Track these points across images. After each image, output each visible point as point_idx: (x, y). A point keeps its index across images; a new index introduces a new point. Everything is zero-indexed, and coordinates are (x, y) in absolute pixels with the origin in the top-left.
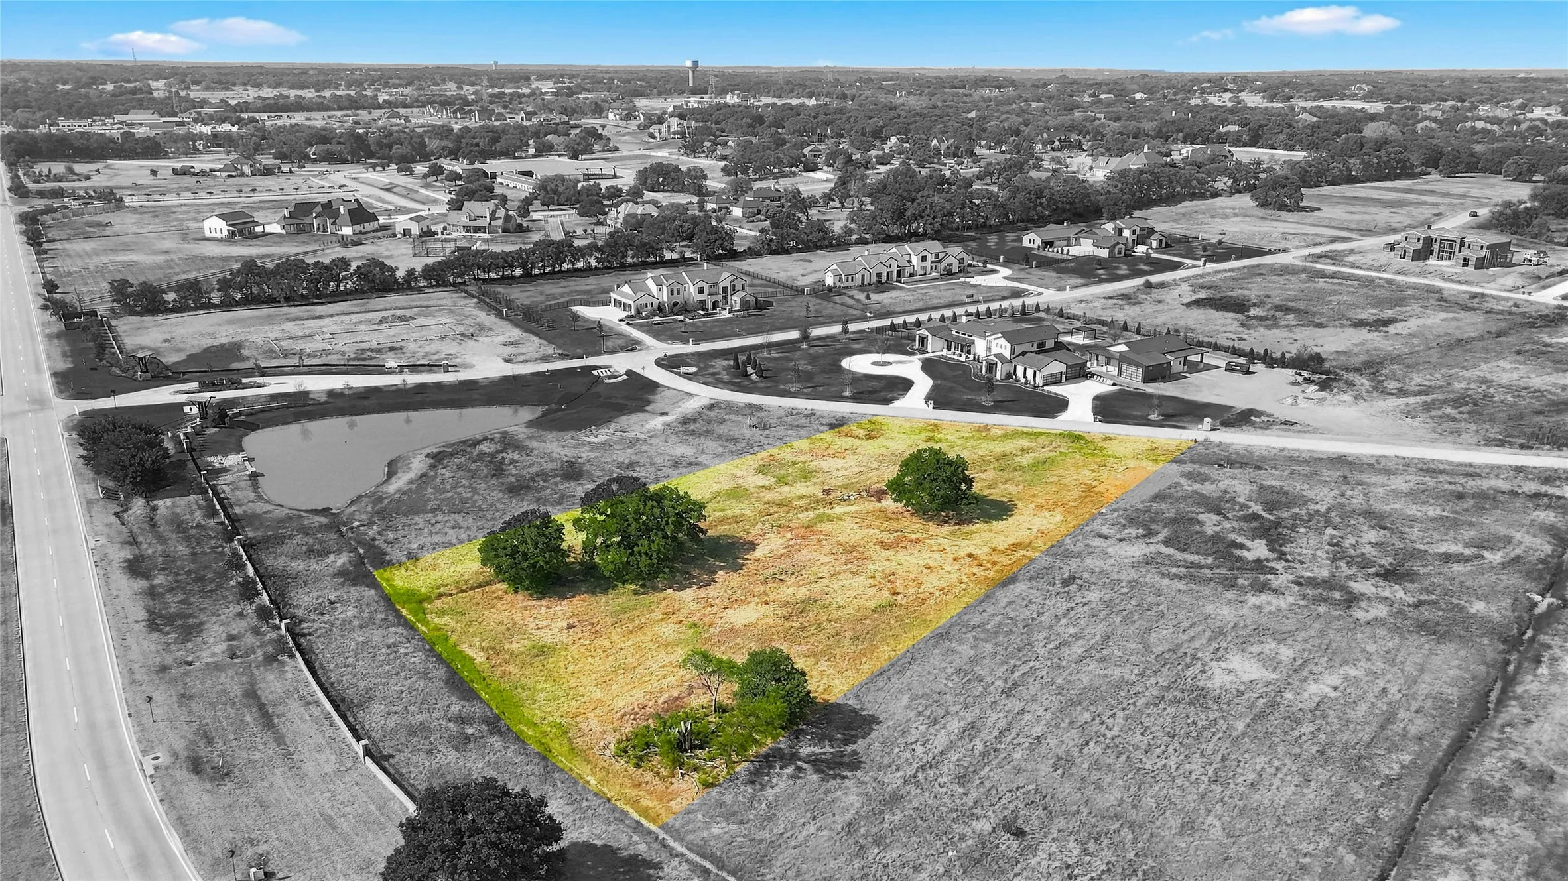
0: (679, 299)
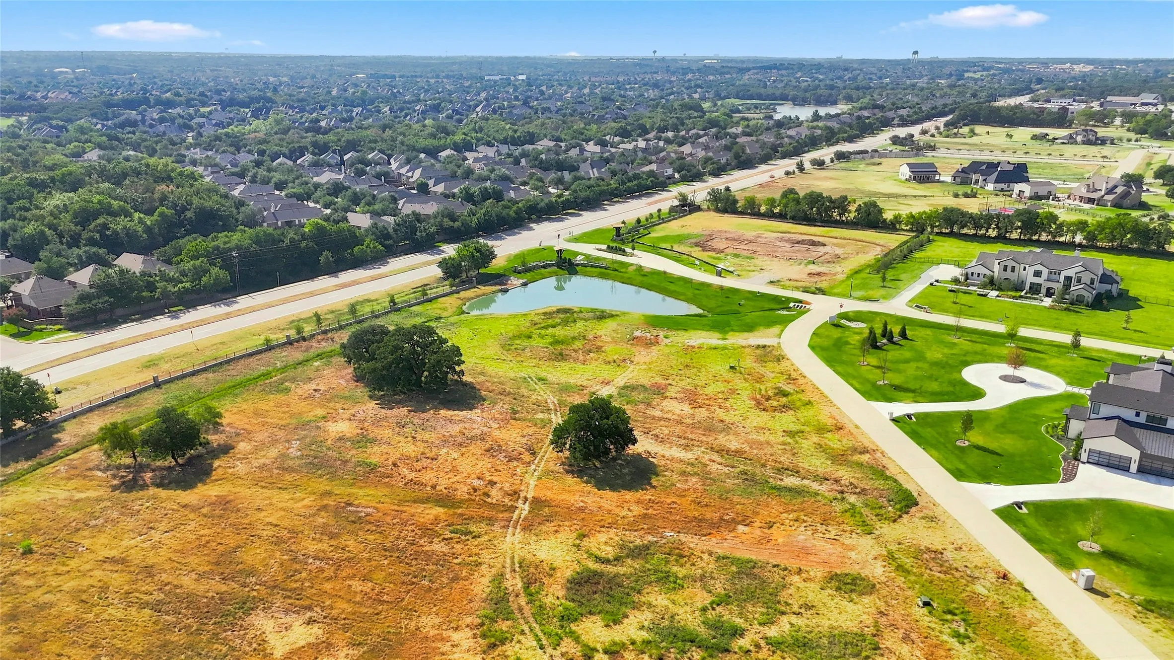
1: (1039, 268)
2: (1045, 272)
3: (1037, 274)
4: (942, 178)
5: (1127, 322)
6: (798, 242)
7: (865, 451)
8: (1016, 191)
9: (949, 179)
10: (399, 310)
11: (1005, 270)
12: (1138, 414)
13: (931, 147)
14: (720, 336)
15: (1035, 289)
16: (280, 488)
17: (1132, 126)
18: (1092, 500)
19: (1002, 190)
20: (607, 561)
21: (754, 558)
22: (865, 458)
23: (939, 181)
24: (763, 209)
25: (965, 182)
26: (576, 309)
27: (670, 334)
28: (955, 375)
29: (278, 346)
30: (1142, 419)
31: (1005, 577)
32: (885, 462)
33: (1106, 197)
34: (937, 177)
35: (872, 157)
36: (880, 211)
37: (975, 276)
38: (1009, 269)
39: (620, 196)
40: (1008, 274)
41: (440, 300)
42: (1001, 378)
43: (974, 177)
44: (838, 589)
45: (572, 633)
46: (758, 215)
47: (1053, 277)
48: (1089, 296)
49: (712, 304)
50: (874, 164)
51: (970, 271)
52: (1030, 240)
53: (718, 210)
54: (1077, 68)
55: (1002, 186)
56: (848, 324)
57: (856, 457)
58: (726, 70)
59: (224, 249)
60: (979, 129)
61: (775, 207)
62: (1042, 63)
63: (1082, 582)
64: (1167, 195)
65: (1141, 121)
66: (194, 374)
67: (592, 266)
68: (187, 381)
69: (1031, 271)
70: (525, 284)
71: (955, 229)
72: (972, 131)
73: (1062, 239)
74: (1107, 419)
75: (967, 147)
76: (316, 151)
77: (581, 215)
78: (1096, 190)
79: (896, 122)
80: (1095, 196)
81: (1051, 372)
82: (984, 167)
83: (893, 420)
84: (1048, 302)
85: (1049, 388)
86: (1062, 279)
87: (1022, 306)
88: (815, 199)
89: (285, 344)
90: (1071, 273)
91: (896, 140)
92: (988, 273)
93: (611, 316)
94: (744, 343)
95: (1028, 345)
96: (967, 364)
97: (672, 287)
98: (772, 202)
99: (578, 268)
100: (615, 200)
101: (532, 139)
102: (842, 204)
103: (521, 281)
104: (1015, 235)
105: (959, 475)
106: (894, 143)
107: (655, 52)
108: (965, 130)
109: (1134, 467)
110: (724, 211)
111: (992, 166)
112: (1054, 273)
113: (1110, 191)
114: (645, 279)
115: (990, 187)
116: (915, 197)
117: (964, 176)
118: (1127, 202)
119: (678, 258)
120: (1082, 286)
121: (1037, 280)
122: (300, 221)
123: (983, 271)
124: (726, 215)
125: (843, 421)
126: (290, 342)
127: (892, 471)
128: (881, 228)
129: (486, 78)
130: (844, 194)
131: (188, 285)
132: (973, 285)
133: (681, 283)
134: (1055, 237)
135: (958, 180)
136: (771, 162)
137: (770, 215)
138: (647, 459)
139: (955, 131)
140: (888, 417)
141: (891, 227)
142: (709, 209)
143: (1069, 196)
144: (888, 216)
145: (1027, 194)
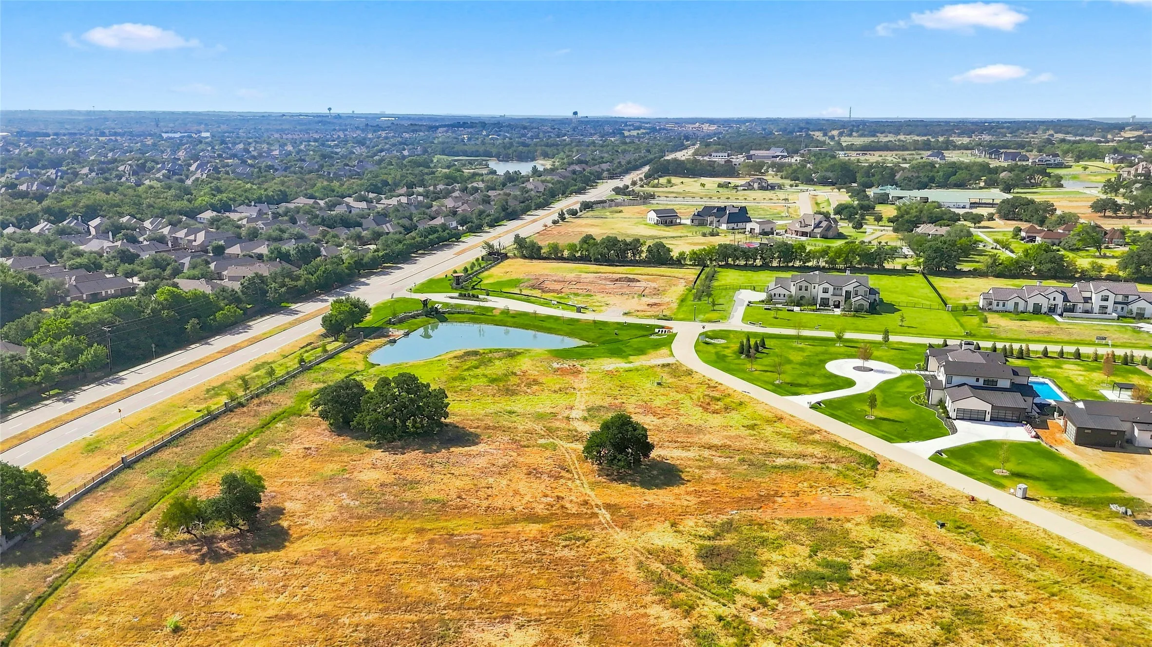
0: (807, 295)
1: (826, 285)
2: (831, 289)
3: (825, 291)
4: (683, 221)
5: (902, 321)
6: (617, 280)
7: (813, 432)
8: (748, 229)
9: (688, 222)
10: (310, 368)
11: (800, 289)
12: (977, 380)
13: (651, 195)
14: (625, 360)
15: (825, 303)
16: (371, 534)
17: (784, 173)
18: (980, 442)
19: (733, 229)
20: (709, 538)
21: (812, 517)
22: (817, 437)
23: (680, 224)
24: (566, 253)
25: (702, 224)
26: (481, 351)
27: (585, 362)
28: (823, 372)
29: (220, 414)
30: (981, 383)
31: (973, 499)
32: (834, 438)
33: (816, 230)
34: (678, 221)
35: (610, 206)
36: (669, 250)
37: (782, 296)
38: (804, 289)
39: (424, 249)
40: (803, 293)
41: (342, 355)
42: (854, 368)
43: (709, 219)
44: (883, 526)
45: (736, 590)
46: (562, 259)
47: (838, 292)
48: (866, 305)
49: (592, 335)
50: (617, 212)
51: (773, 293)
52: (787, 267)
53: (524, 257)
54: (706, 127)
55: (731, 225)
56: (712, 341)
57: (811, 437)
58: (416, 128)
59: (85, 324)
60: (674, 180)
61: (577, 252)
62: (677, 123)
63: (1020, 493)
64: (853, 228)
65: (790, 171)
66: (156, 450)
67: (459, 313)
68: (156, 457)
69: (821, 288)
70: (407, 334)
71: (730, 261)
72: (669, 182)
73: (810, 264)
74: (959, 386)
75: (674, 195)
76: (52, 218)
77: (401, 268)
78: (806, 226)
79: (605, 174)
80: (808, 230)
81: (882, 361)
82: (715, 211)
83: (812, 407)
84: (838, 311)
85: (891, 373)
86: (844, 294)
87: (824, 316)
88: (612, 242)
89: (225, 412)
90: (850, 288)
91: (617, 191)
92: (787, 293)
93: (519, 354)
94: (649, 363)
95: (853, 345)
96: (825, 362)
97: (545, 324)
98: (572, 247)
99: (446, 315)
100: (420, 252)
101: (285, 198)
102: (635, 245)
103: (402, 332)
104: (775, 264)
105: (890, 440)
106: (618, 193)
107: (330, 109)
108: (663, 180)
109: (988, 417)
110: (531, 258)
111: (722, 210)
112: (837, 288)
113: (817, 226)
114: (515, 320)
115: (724, 227)
116: (673, 237)
117: (701, 218)
118: (830, 234)
119: (527, 299)
120: (860, 297)
121: (825, 296)
122: (106, 292)
123: (783, 292)
124: (534, 261)
125: (779, 413)
126: (228, 410)
127: (843, 443)
128: (672, 264)
129: (165, 135)
130: (637, 237)
131: (65, 365)
132: (780, 303)
133: (552, 320)
134: (804, 263)
135: (696, 222)
136: (529, 213)
137: (572, 259)
138: (662, 461)
139: (656, 181)
140: (808, 406)
141: (678, 263)
142: (515, 256)
143: (786, 231)
144: (675, 254)
145: (757, 231)
